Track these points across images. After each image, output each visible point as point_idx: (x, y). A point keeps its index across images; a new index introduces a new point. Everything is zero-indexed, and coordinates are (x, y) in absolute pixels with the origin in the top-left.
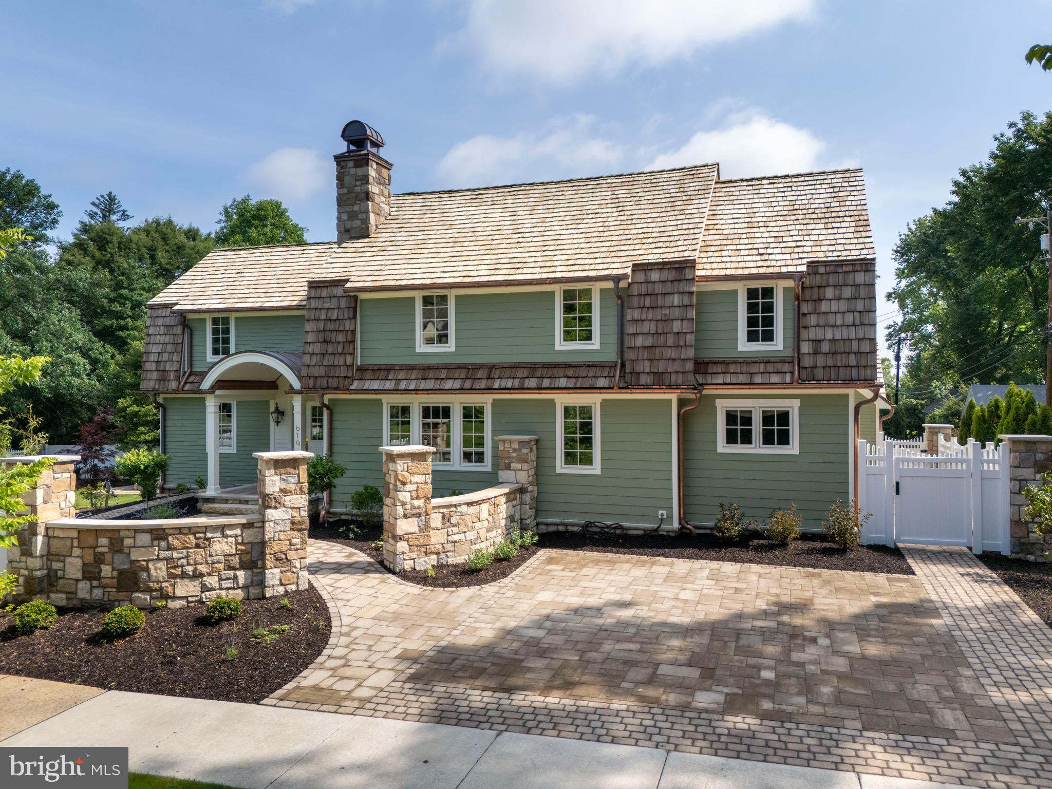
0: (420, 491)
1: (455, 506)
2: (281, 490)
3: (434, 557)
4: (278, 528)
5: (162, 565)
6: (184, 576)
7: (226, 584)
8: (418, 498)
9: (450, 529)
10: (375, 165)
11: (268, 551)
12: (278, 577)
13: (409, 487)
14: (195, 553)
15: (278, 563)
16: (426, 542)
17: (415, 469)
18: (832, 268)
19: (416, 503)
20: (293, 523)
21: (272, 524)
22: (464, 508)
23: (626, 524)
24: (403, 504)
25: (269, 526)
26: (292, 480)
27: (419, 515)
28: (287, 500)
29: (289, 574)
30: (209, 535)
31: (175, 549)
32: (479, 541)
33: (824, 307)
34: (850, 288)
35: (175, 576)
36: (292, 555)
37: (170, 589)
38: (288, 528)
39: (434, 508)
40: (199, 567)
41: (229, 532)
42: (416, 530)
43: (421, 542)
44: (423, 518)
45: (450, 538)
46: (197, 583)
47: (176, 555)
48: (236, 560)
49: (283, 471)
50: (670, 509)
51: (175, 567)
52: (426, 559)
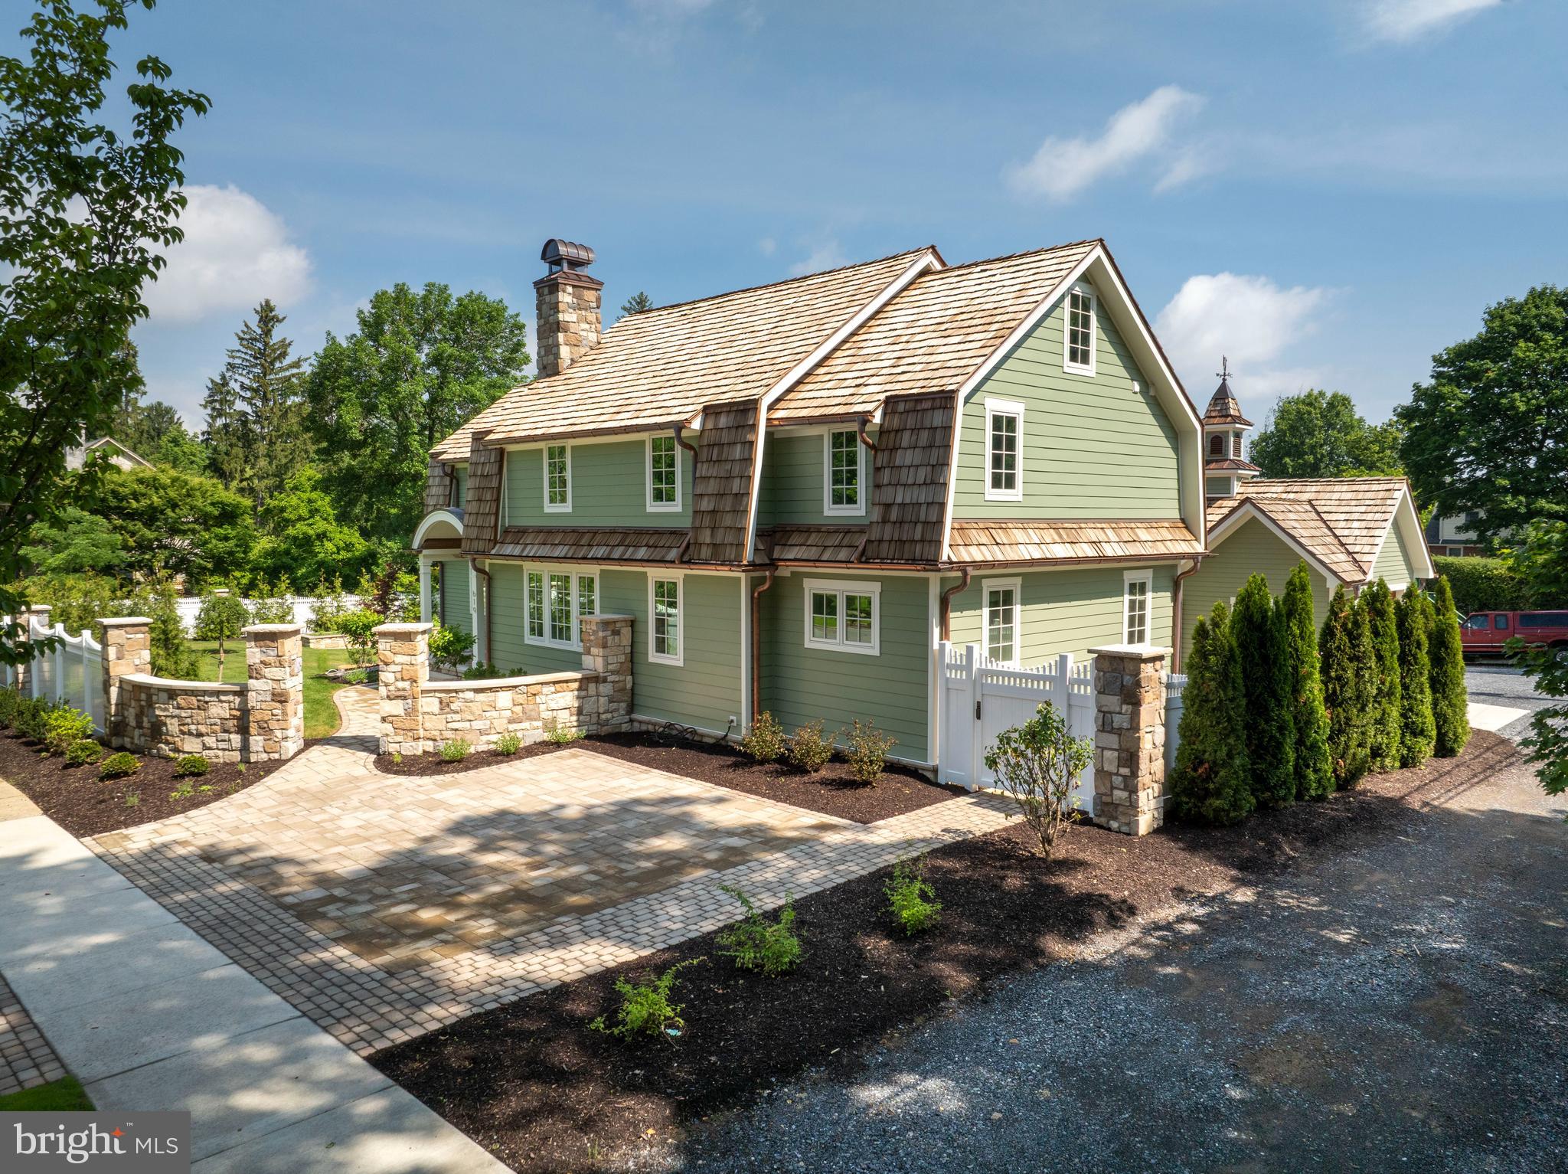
0: (404, 672)
1: (456, 691)
2: (262, 662)
3: (431, 743)
4: (260, 698)
5: (175, 721)
6: (190, 734)
7: (222, 745)
8: (403, 680)
9: (449, 716)
10: (570, 289)
11: (251, 718)
12: (261, 744)
13: (392, 668)
14: (198, 714)
15: (261, 731)
16: (413, 727)
17: (397, 650)
18: (910, 405)
19: (401, 685)
20: (273, 695)
21: (254, 693)
22: (470, 695)
23: (701, 729)
24: (387, 685)
25: (251, 695)
26: (272, 653)
27: (405, 698)
28: (266, 671)
29: (271, 742)
30: (207, 699)
31: (182, 708)
32: (493, 731)
33: (900, 458)
34: (927, 431)
35: (183, 733)
36: (273, 725)
37: (180, 744)
38: (269, 699)
39: (423, 692)
40: (200, 727)
41: (223, 698)
42: (402, 713)
43: (407, 725)
44: (410, 701)
45: (450, 726)
46: (199, 740)
47: (183, 715)
48: (231, 724)
49: (262, 643)
50: (739, 714)
51: (184, 725)
52: (413, 744)
